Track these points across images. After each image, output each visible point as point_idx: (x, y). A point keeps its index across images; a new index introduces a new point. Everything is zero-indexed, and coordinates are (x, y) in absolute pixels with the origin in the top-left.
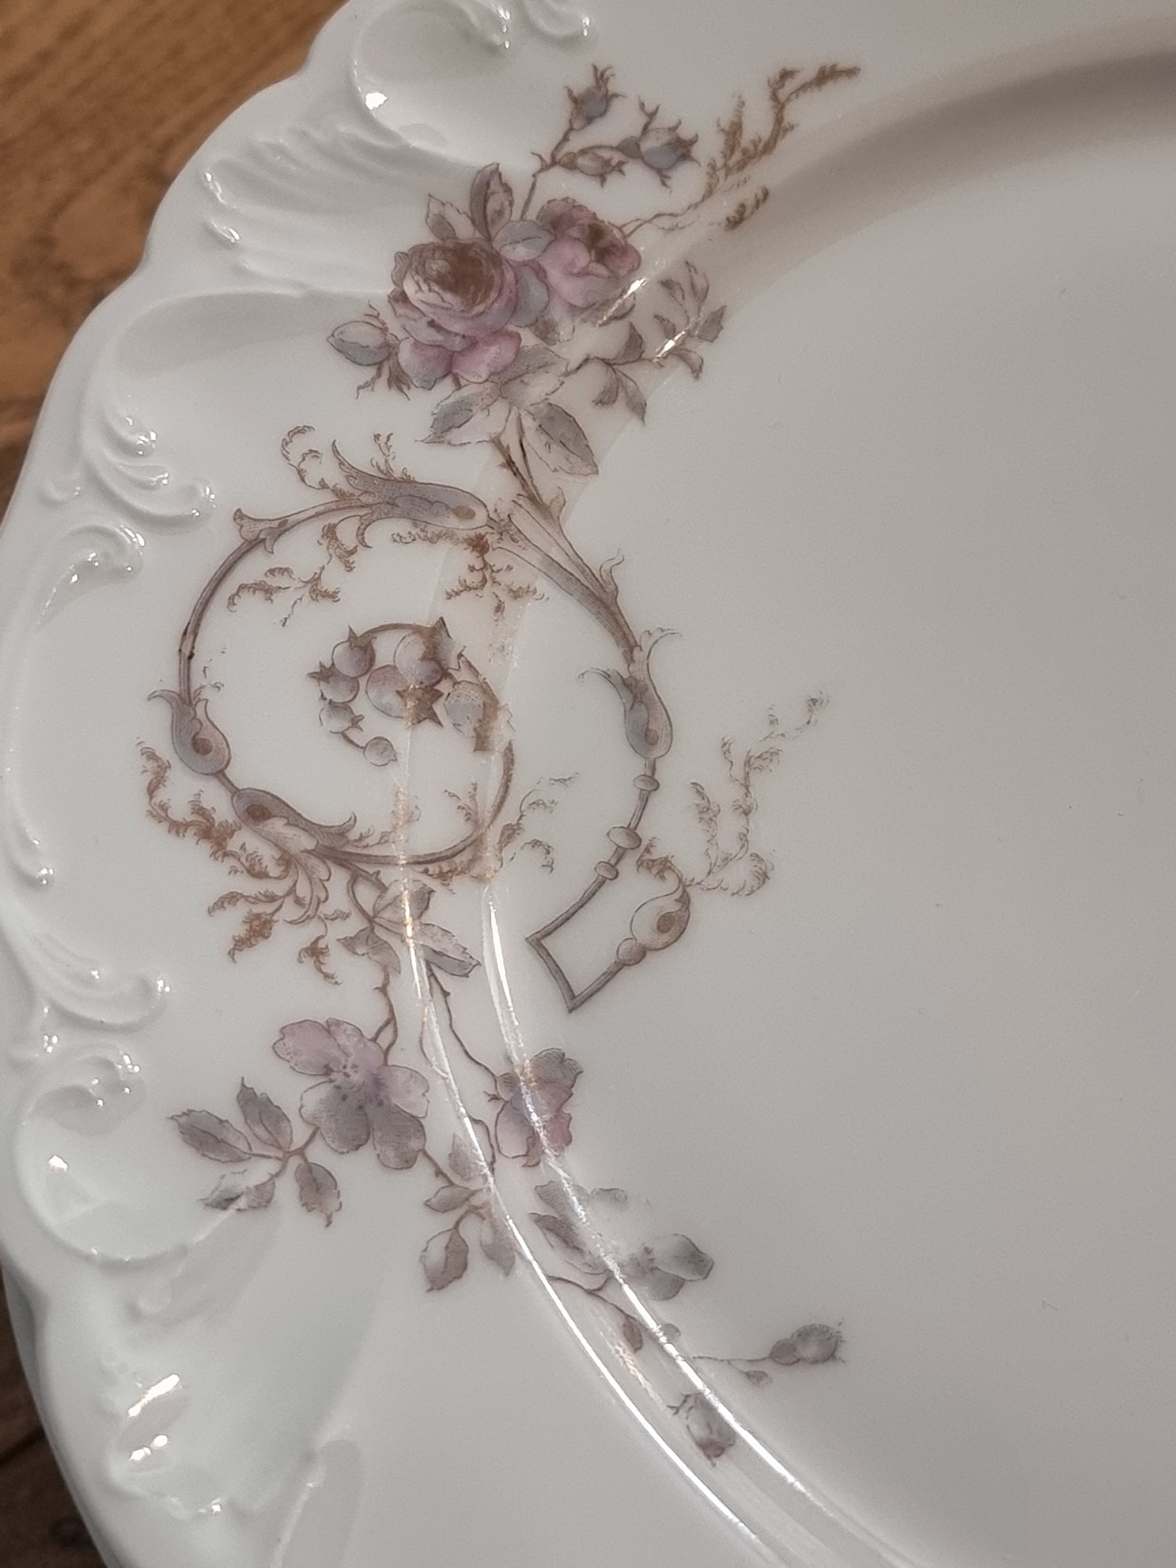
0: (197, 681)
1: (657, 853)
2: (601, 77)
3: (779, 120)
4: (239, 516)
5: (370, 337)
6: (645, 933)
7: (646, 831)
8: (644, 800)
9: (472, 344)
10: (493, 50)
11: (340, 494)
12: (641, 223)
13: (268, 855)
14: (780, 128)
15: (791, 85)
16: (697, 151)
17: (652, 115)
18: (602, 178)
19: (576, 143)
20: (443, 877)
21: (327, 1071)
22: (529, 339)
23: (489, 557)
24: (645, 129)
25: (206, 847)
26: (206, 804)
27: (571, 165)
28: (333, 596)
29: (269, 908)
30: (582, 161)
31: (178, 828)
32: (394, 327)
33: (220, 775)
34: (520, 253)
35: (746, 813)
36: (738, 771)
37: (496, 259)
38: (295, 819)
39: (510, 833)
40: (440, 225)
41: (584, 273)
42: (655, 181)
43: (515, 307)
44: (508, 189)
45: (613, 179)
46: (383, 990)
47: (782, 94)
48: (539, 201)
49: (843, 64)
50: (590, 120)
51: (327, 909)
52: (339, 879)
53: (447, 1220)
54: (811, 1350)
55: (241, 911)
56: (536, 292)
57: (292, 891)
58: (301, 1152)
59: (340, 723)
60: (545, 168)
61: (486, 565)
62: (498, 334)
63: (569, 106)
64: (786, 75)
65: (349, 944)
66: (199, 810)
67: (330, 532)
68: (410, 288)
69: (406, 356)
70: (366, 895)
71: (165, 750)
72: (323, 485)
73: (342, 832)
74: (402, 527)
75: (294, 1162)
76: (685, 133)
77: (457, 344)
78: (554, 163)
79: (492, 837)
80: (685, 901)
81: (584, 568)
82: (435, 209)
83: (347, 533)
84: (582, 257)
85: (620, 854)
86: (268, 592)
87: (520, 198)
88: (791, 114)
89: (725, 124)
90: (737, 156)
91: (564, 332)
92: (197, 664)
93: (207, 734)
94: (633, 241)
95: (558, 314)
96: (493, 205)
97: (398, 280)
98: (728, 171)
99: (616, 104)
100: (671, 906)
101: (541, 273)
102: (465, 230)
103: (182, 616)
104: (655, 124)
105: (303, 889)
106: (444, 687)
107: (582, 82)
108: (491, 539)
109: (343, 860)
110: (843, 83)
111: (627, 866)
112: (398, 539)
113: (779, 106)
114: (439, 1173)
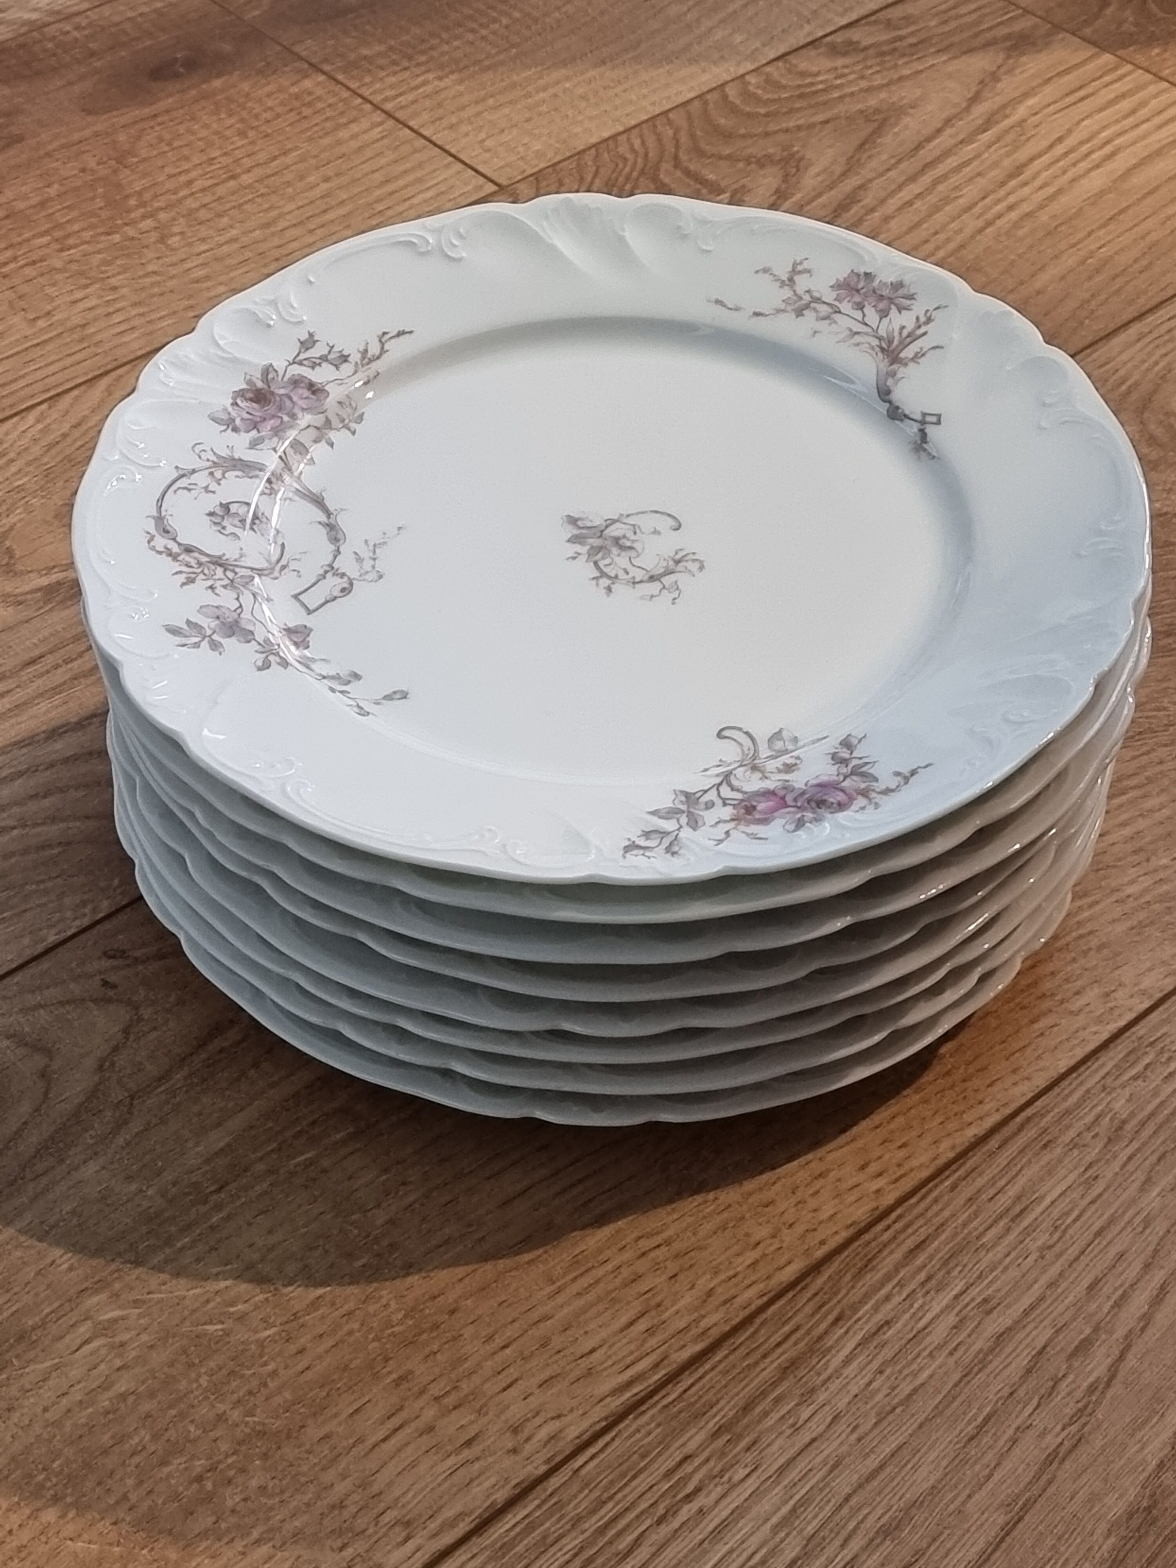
0: (163, 513)
1: (340, 571)
2: (311, 335)
3: (382, 348)
4: (177, 467)
5: (225, 417)
6: (336, 593)
7: (336, 565)
8: (335, 557)
9: (264, 420)
10: (269, 326)
11: (214, 463)
12: (328, 382)
13: (193, 562)
14: (383, 351)
15: (387, 337)
16: (350, 359)
17: (332, 347)
18: (313, 368)
19: (302, 356)
20: (259, 575)
21: (218, 618)
22: (286, 418)
23: (274, 486)
24: (329, 352)
25: (170, 558)
26: (169, 546)
27: (300, 363)
28: (214, 492)
29: (193, 576)
30: (305, 362)
31: (160, 553)
32: (234, 414)
33: (174, 539)
34: (282, 391)
35: (374, 559)
36: (371, 548)
37: (273, 393)
38: (201, 552)
39: (284, 567)
40: (250, 382)
41: (306, 398)
42: (333, 368)
43: (280, 408)
44: (276, 371)
45: (317, 368)
46: (237, 599)
47: (383, 340)
48: (287, 376)
49: (407, 330)
50: (307, 349)
51: (216, 577)
52: (219, 571)
53: (264, 655)
54: (398, 696)
55: (184, 575)
56: (288, 403)
57: (202, 572)
58: (210, 636)
59: (219, 528)
60: (290, 364)
61: (272, 488)
62: (273, 417)
63: (299, 344)
64: (384, 333)
65: (225, 587)
66: (166, 548)
67: (212, 474)
68: (239, 401)
69: (238, 422)
70: (230, 574)
71: (153, 531)
72: (208, 460)
73: (220, 557)
74: (239, 473)
75: (207, 639)
76: (345, 353)
77: (258, 419)
78: (294, 363)
79: (278, 568)
80: (351, 584)
81: (311, 492)
82: (248, 377)
83: (218, 474)
84: (306, 393)
85: (326, 572)
86: (189, 490)
87: (281, 373)
88: (386, 347)
89: (361, 349)
90: (366, 360)
91: (300, 415)
92: (163, 509)
93: (169, 528)
94: (327, 388)
95: (296, 410)
96: (270, 376)
97: (234, 398)
98: (363, 366)
99: (318, 344)
100: (346, 585)
101: (290, 398)
102: (260, 384)
103: (158, 495)
104: (334, 349)
105: (206, 571)
106: (257, 522)
107: (304, 336)
108: (274, 480)
109: (220, 565)
110: (407, 336)
111: (329, 575)
112: (237, 477)
113: (383, 345)
114: (260, 644)
